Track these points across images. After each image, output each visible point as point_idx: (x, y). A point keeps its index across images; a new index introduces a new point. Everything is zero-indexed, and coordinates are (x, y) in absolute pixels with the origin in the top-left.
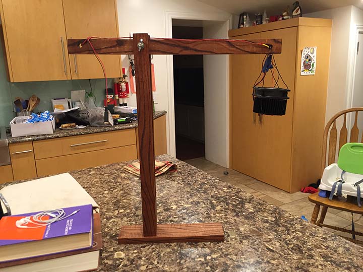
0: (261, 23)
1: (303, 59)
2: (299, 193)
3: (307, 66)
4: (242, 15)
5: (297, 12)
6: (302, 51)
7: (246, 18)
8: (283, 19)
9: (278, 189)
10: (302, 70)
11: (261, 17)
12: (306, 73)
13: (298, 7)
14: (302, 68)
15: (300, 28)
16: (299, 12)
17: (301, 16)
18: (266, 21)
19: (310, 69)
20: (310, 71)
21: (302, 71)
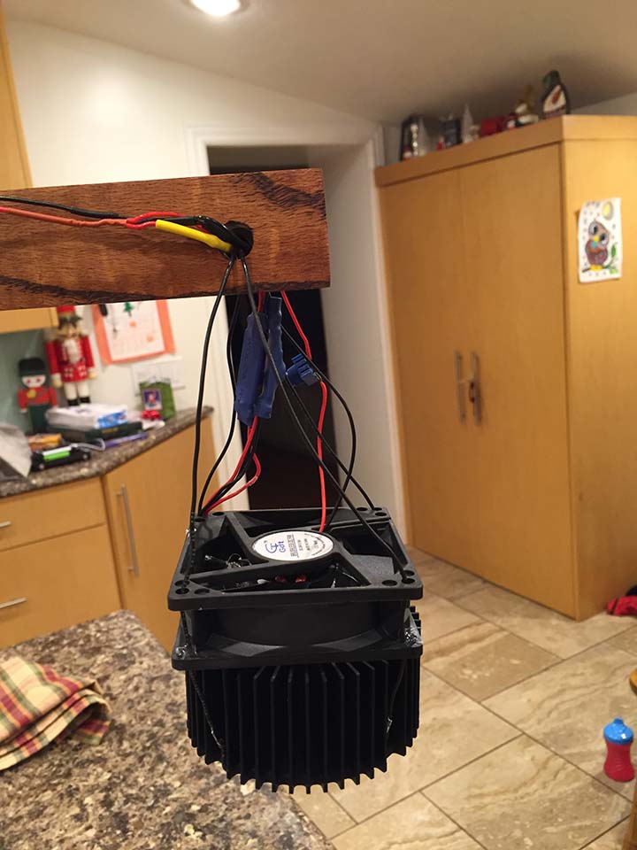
0: (459, 141)
1: (583, 237)
2: (602, 619)
3: (597, 256)
4: (406, 124)
5: (555, 100)
6: (577, 214)
7: (418, 132)
8: (518, 125)
9: (542, 606)
10: (582, 266)
11: (458, 124)
12: (596, 275)
13: (558, 88)
14: (583, 260)
15: (569, 148)
16: (562, 101)
17: (568, 113)
18: (472, 133)
19: (606, 263)
20: (607, 267)
21: (584, 271)
